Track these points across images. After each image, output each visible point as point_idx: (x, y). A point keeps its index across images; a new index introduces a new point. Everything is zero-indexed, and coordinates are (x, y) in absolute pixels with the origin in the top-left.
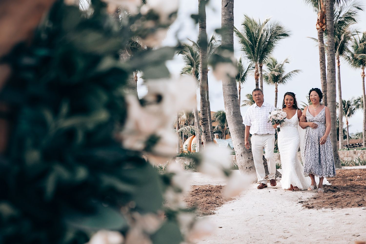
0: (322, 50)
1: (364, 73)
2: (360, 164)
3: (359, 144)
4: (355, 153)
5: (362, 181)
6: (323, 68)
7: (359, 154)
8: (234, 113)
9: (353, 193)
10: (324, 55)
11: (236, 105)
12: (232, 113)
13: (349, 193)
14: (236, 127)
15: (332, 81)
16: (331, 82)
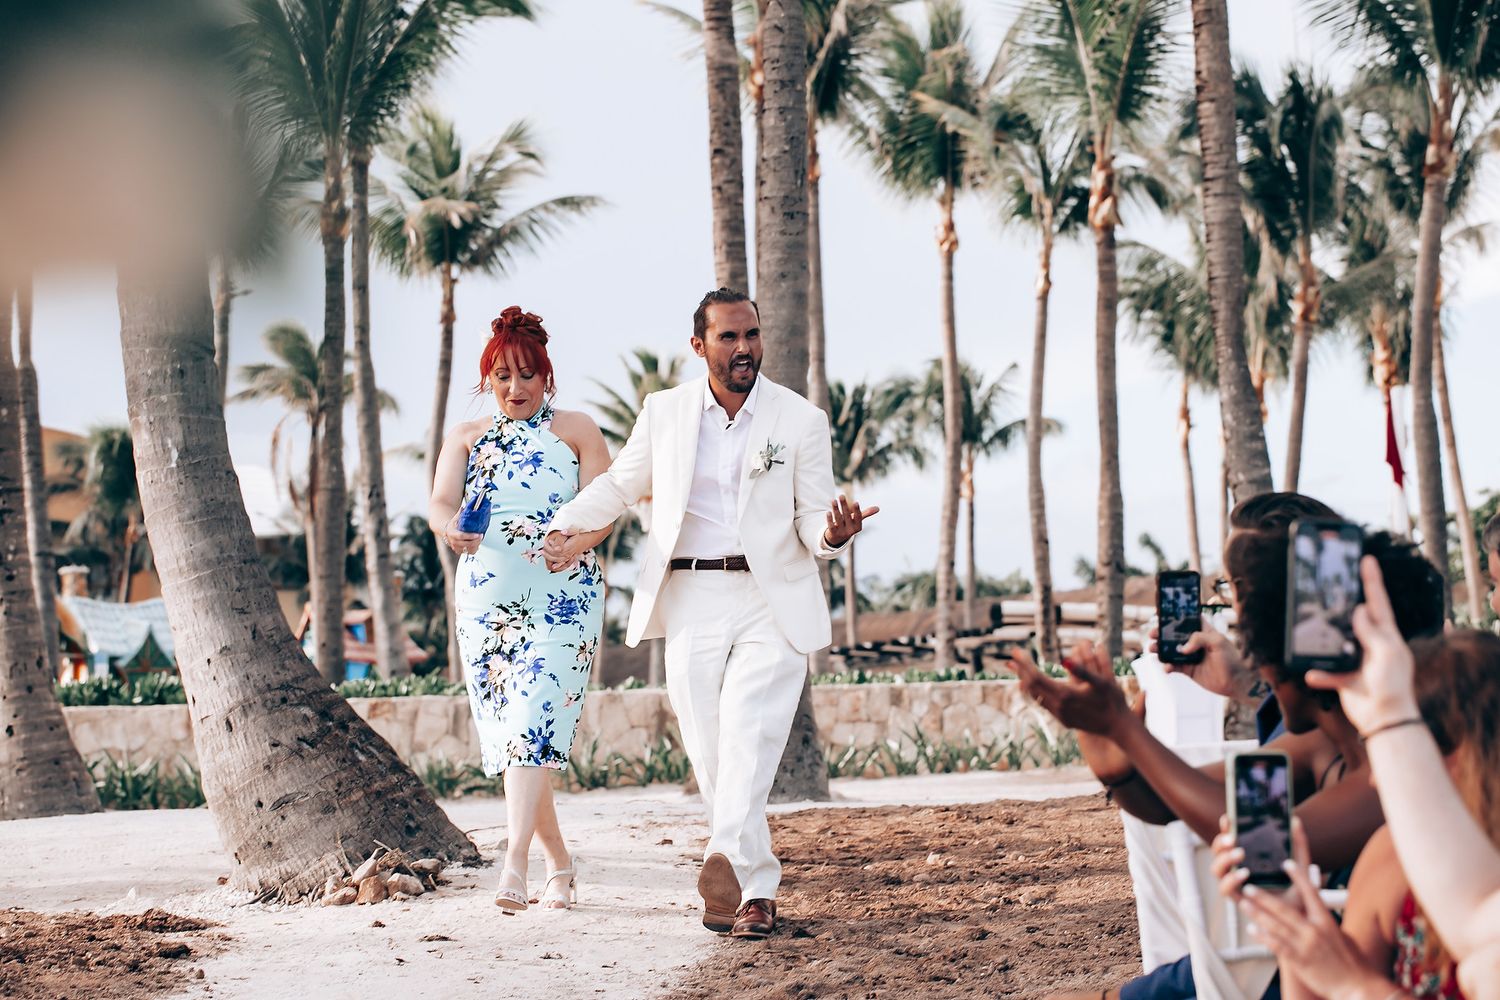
0: (725, 79)
1: (950, 227)
2: (922, 765)
3: (911, 643)
4: (896, 698)
5: (955, 889)
6: (730, 189)
7: (920, 709)
8: (185, 453)
9: (908, 969)
10: (736, 113)
11: (202, 404)
12: (175, 455)
13: (884, 969)
14: (201, 544)
15: (789, 267)
16: (783, 276)
